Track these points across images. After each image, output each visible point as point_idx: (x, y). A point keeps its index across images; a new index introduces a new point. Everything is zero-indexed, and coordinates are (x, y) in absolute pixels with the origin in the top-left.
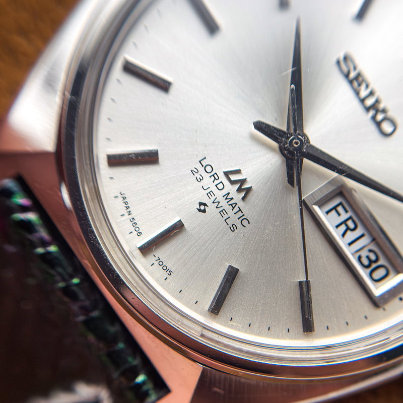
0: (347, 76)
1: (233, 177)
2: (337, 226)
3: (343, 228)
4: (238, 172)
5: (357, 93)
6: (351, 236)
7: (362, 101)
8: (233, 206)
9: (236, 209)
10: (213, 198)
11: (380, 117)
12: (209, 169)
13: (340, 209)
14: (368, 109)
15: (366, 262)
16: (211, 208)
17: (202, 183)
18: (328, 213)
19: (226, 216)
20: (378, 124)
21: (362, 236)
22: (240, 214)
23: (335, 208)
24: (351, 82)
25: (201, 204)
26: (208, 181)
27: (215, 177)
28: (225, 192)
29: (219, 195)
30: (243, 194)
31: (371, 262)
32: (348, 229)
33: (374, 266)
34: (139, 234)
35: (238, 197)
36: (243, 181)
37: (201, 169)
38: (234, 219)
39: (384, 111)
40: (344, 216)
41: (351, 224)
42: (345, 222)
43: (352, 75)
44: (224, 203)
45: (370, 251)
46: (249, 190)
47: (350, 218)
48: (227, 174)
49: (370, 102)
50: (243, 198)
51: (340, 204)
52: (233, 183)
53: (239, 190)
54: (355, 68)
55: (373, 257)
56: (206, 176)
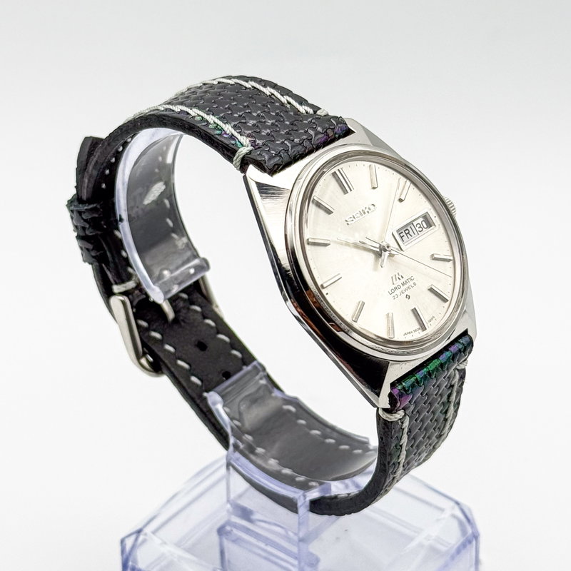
2: (408, 238)
8: (407, 283)
10: (404, 291)
12: (393, 291)
13: (402, 235)
15: (421, 229)
16: (407, 293)
17: (398, 295)
19: (411, 287)
21: (411, 227)
25: (406, 298)
26: (398, 292)
27: (395, 289)
28: (401, 285)
29: (402, 288)
31: (420, 227)
32: (408, 233)
37: (394, 294)
38: (411, 283)
40: (404, 234)
41: (407, 232)
42: (406, 234)
44: (406, 286)
55: (419, 226)
56: (396, 293)
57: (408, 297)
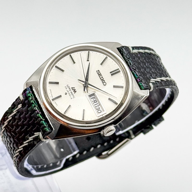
0: (98, 74)
1: (73, 89)
2: (93, 101)
3: (94, 102)
4: (74, 88)
5: (100, 77)
6: (95, 103)
7: (100, 78)
9: (73, 95)
10: (68, 92)
11: (103, 82)
12: (68, 87)
13: (94, 98)
14: (101, 80)
15: (97, 109)
16: (68, 94)
17: (67, 89)
18: (91, 99)
19: (70, 96)
20: (103, 83)
21: (98, 104)
22: (73, 96)
23: (93, 98)
24: (99, 75)
25: (66, 93)
26: (68, 89)
27: (70, 88)
28: (71, 91)
29: (70, 92)
30: (74, 92)
33: (99, 110)
34: (52, 97)
35: (73, 93)
36: (75, 90)
39: (104, 81)
40: (94, 100)
41: (95, 101)
42: (94, 101)
43: (99, 74)
44: (70, 94)
45: (98, 107)
46: (76, 91)
47: (96, 100)
48: (72, 88)
49: (102, 79)
50: (74, 93)
51: (94, 97)
52: (73, 90)
53: (74, 91)
54: (100, 73)
56: (68, 88)
57: (66, 94)
